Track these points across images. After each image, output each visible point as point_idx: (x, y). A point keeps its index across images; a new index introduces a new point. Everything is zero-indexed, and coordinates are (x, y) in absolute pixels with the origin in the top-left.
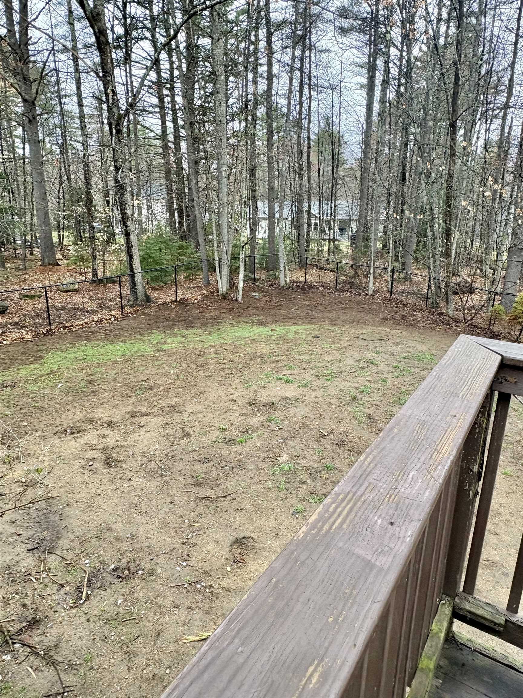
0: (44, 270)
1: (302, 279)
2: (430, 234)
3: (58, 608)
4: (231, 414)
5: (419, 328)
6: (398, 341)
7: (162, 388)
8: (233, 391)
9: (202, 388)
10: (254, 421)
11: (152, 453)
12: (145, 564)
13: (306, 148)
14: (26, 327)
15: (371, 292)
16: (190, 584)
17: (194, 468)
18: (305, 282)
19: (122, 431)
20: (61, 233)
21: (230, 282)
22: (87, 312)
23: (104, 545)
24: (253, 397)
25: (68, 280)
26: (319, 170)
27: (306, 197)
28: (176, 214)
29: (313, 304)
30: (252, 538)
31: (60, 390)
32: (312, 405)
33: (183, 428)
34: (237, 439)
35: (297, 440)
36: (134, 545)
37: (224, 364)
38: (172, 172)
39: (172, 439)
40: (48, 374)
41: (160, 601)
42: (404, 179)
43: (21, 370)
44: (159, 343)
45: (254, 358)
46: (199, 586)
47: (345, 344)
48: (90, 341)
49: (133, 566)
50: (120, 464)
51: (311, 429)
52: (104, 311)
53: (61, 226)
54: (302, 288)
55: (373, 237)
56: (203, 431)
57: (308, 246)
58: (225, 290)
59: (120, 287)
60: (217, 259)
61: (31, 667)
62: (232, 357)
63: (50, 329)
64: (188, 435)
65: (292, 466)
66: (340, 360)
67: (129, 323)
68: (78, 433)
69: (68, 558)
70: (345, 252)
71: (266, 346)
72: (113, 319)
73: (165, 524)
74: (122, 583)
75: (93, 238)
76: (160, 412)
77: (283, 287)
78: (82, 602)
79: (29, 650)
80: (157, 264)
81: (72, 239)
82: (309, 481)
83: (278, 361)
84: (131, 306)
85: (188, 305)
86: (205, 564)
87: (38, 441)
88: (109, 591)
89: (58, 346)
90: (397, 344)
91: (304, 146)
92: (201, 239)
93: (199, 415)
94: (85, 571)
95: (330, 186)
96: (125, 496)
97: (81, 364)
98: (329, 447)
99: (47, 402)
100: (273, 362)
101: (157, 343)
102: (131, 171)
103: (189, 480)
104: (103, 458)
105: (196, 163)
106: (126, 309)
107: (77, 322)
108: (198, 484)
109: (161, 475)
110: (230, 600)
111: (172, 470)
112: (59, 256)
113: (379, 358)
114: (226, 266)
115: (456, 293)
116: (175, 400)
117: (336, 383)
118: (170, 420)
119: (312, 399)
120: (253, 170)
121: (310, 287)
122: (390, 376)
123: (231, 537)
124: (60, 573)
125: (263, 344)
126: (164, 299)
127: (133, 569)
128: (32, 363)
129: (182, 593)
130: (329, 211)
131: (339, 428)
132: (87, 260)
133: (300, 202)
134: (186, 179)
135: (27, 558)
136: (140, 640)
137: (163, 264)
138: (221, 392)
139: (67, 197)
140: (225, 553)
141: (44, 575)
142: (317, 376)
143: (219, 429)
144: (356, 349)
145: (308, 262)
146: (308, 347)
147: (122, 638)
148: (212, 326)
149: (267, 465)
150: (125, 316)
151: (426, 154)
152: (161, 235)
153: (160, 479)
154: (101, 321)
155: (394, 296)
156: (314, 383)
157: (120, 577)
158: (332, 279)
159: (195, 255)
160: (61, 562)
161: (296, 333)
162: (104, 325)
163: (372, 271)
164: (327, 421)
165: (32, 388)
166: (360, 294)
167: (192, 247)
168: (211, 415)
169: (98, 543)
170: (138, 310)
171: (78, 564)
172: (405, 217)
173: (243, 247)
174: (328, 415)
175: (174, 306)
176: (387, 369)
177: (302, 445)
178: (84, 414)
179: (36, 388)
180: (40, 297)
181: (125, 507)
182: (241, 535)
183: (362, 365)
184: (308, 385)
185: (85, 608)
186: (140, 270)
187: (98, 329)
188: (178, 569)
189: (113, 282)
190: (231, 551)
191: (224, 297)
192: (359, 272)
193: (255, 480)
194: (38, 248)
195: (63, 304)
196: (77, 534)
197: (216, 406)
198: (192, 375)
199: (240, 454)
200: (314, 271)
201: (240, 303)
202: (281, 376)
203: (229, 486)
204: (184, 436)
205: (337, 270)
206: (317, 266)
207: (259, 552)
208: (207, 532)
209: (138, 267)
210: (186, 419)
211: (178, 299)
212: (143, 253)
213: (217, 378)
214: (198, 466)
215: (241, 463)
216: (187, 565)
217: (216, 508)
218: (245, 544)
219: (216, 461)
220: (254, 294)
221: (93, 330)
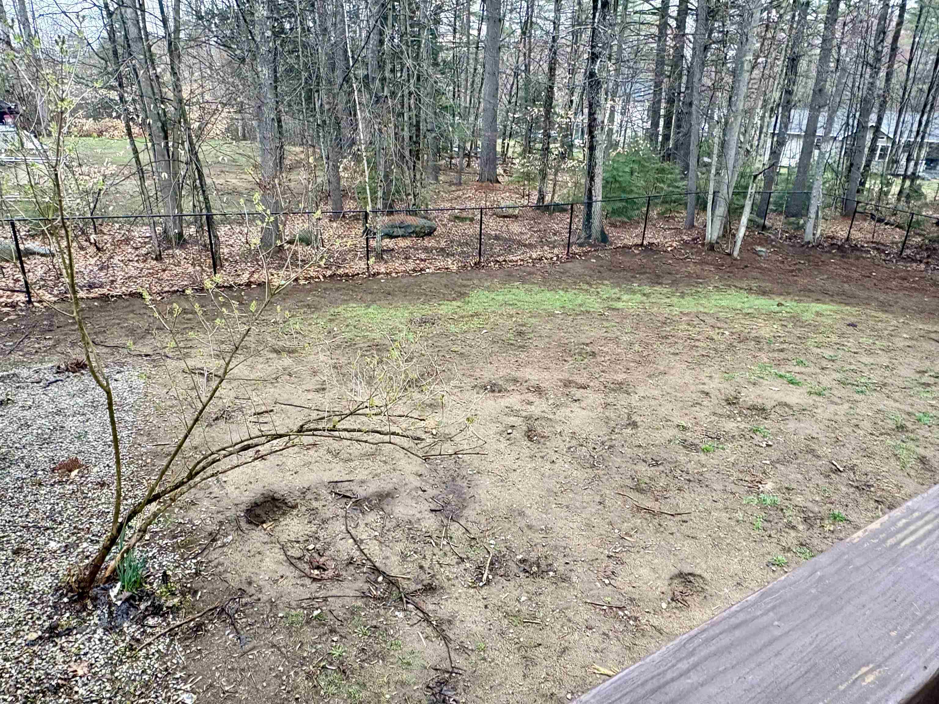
0: (481, 187)
1: (842, 234)
3: (456, 582)
4: (699, 410)
7: (608, 358)
8: (706, 380)
9: (662, 368)
10: (730, 426)
11: (584, 436)
12: (559, 566)
13: (894, 24)
14: (453, 255)
16: (611, 608)
17: (636, 468)
18: (848, 239)
19: (551, 402)
20: (506, 141)
21: (725, 228)
22: (525, 245)
23: (513, 530)
24: (734, 394)
25: (509, 203)
26: (910, 61)
27: (877, 105)
28: (662, 122)
29: (856, 275)
30: (702, 578)
31: (484, 338)
32: (827, 423)
33: (629, 415)
34: (701, 445)
35: (793, 467)
36: (548, 540)
37: (699, 340)
38: (667, 62)
39: (612, 424)
40: (472, 316)
41: (570, 614)
43: (442, 306)
44: (610, 299)
45: (743, 340)
46: (621, 613)
47: (900, 343)
48: (524, 283)
49: (543, 562)
50: (542, 440)
51: (818, 457)
52: (546, 248)
53: (508, 133)
54: (841, 248)
56: (655, 424)
57: (863, 184)
58: (715, 237)
59: (571, 218)
60: (711, 192)
61: (422, 633)
62: (712, 333)
63: (479, 262)
64: (634, 425)
65: (778, 500)
66: (887, 367)
67: (576, 267)
68: (500, 391)
69: (472, 531)
71: (766, 325)
72: (555, 259)
73: (589, 526)
74: (529, 579)
75: (546, 150)
76: (602, 388)
77: (809, 243)
78: (481, 584)
79: (422, 615)
80: (624, 191)
81: (519, 149)
82: (801, 527)
83: (782, 350)
84: (581, 245)
85: (657, 252)
86: (633, 590)
88: (512, 583)
89: (486, 284)
91: (891, 20)
92: (693, 162)
93: (653, 403)
94: (489, 552)
95: (926, 87)
96: (545, 480)
97: (510, 310)
98: (844, 489)
99: (468, 348)
100: (774, 350)
101: (608, 298)
102: (610, 59)
103: (627, 481)
104: (525, 428)
105: (706, 48)
106: (574, 249)
107: (511, 257)
108: (639, 490)
109: (593, 466)
110: (660, 644)
111: (607, 464)
112: (500, 171)
114: (723, 203)
116: (624, 376)
117: (872, 399)
118: (613, 400)
119: (827, 415)
120: (793, 60)
121: (855, 248)
123: (672, 568)
124: (461, 546)
125: (761, 323)
126: (626, 241)
127: (543, 567)
128: (454, 299)
129: (599, 614)
130: (915, 129)
131: (865, 465)
132: (533, 179)
133: (865, 113)
134: (685, 73)
135: (429, 519)
136: (541, 649)
137: (631, 192)
138: (688, 378)
139: (521, 93)
140: (662, 585)
141: (445, 543)
142: (843, 383)
143: (678, 426)
144: (920, 355)
145: (858, 209)
146: (834, 338)
147: (521, 640)
148: (688, 286)
149: (741, 490)
150: (571, 257)
152: (637, 152)
153: (589, 470)
154: (540, 259)
156: (835, 392)
157: (527, 572)
158: (897, 238)
159: (680, 184)
160: (464, 533)
161: (818, 314)
162: (543, 265)
164: (846, 452)
165: (453, 328)
167: (677, 171)
168: (670, 406)
169: (507, 525)
170: (589, 252)
171: (482, 541)
173: (754, 177)
174: (850, 443)
175: (637, 252)
177: (799, 476)
178: (509, 371)
179: (457, 330)
180: (472, 220)
181: (543, 493)
182: (687, 569)
183: (925, 379)
184: (824, 392)
185: (484, 592)
186: (600, 198)
187: (534, 269)
188: (598, 585)
189: (563, 210)
190: (670, 585)
191: (712, 247)
193: (720, 505)
194: (477, 158)
195: (498, 232)
196: (485, 508)
197: (679, 395)
198: (650, 347)
199: (703, 466)
200: (866, 224)
201: (736, 259)
202: (783, 373)
203: (681, 503)
204: (629, 424)
205: (909, 226)
206: (873, 217)
207: (709, 597)
208: (642, 553)
209: (598, 194)
210: (634, 404)
211: (645, 243)
212: (608, 175)
213: (685, 358)
214: (642, 468)
215: (701, 478)
216: (610, 584)
217: (658, 526)
218: (690, 582)
219: (667, 467)
220: (759, 248)
221: (528, 269)
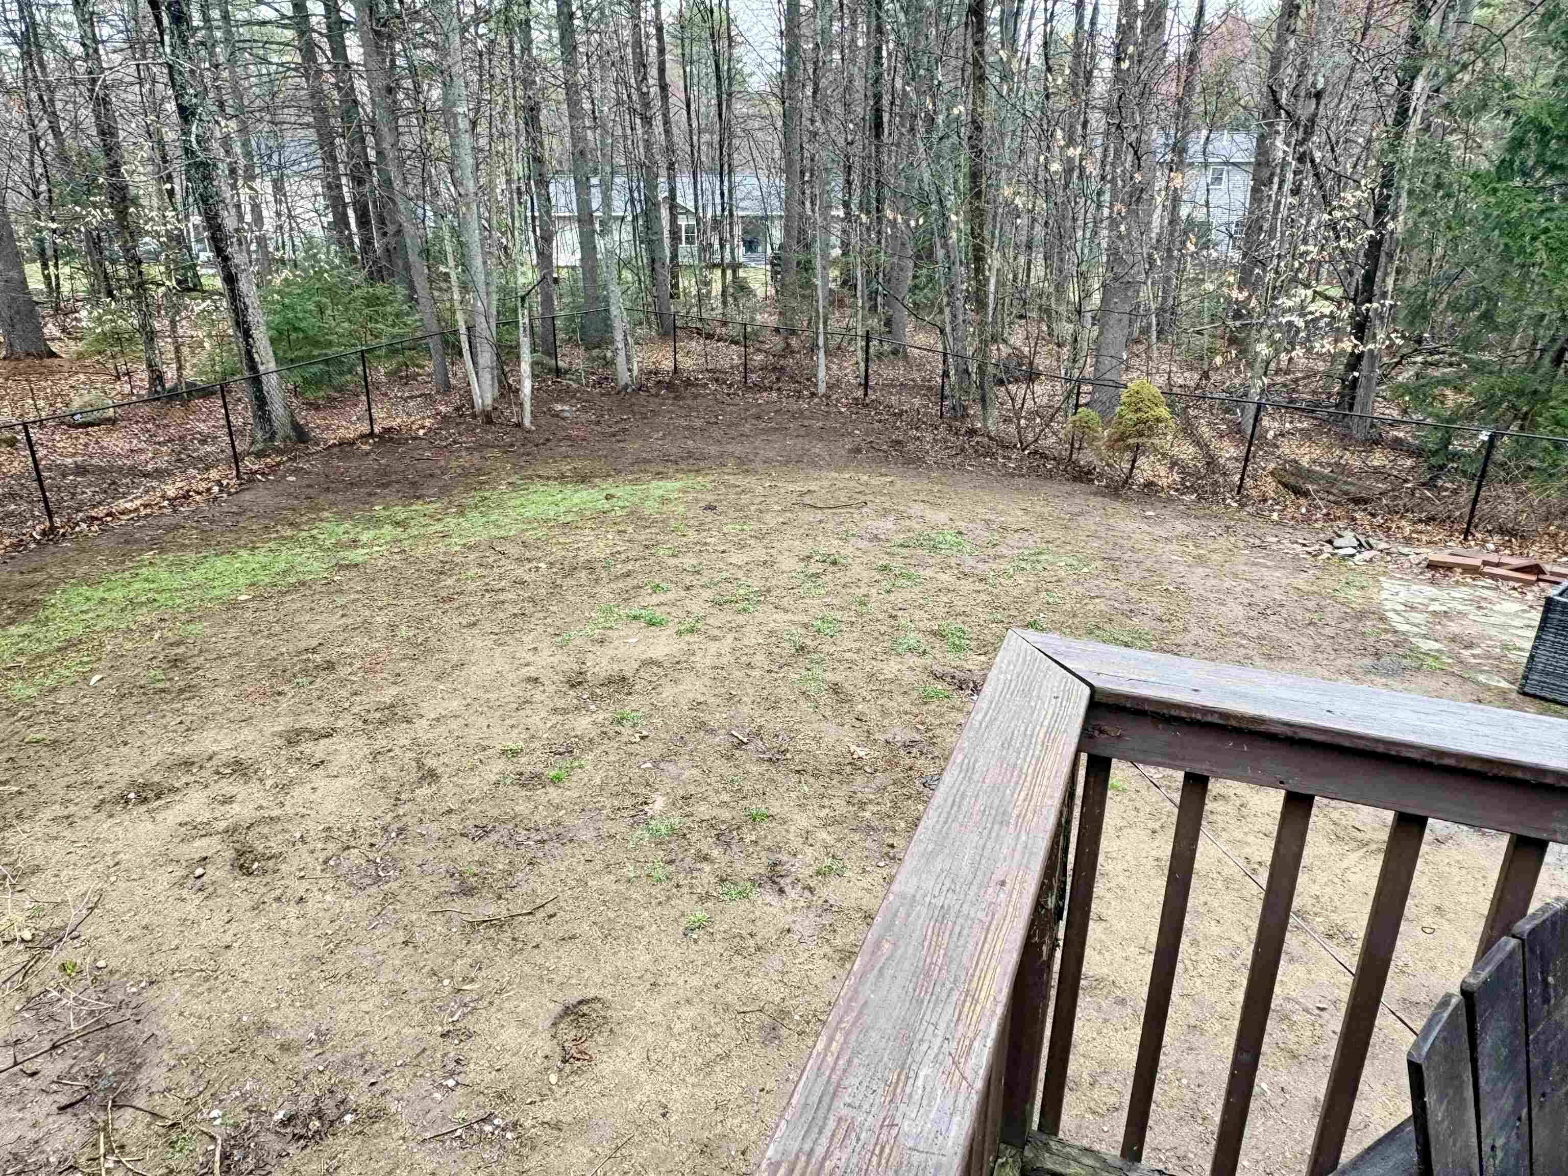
0: (15, 372)
1: (667, 365)
2: (940, 253)
4: (529, 712)
5: (929, 468)
6: (887, 505)
7: (357, 665)
8: (530, 657)
9: (455, 657)
10: (583, 724)
11: (349, 827)
12: (359, 1096)
13: (653, 52)
15: (822, 389)
16: (469, 1127)
17: (455, 852)
18: (676, 371)
19: (269, 783)
20: (52, 269)
21: (500, 382)
22: (146, 475)
23: (252, 1068)
24: (576, 667)
26: (688, 103)
27: (663, 171)
28: (351, 215)
29: (698, 423)
30: (599, 1000)
31: (97, 691)
32: (711, 673)
33: (418, 761)
34: (546, 772)
35: (683, 761)
36: (328, 1055)
37: (503, 590)
38: (332, 112)
39: (394, 787)
40: (60, 649)
42: (878, 126)
44: (339, 545)
45: (568, 571)
46: (488, 1128)
47: (772, 520)
48: (162, 551)
49: (328, 1106)
50: (271, 863)
51: (712, 732)
52: (192, 471)
53: (50, 252)
54: (670, 386)
55: (818, 263)
56: (466, 763)
57: (675, 286)
58: (489, 401)
59: (225, 406)
60: (463, 330)
62: (520, 572)
63: (53, 529)
64: (432, 776)
65: (675, 820)
66: (765, 562)
67: (258, 497)
68: (158, 797)
69: (167, 1112)
70: (760, 292)
71: (597, 537)
72: (216, 489)
73: (397, 995)
74: (308, 1150)
75: (141, 286)
76: (360, 724)
77: (626, 386)
80: (316, 344)
81: (82, 284)
82: (715, 853)
83: (628, 574)
84: (260, 455)
85: (403, 441)
86: (499, 1076)
87: (54, 830)
89: (80, 572)
90: (885, 513)
91: (648, 47)
92: (419, 276)
93: (454, 725)
94: (213, 1138)
95: (716, 141)
96: (292, 941)
97: (145, 616)
98: (754, 769)
99: (67, 725)
100: (617, 578)
101: (335, 545)
103: (444, 883)
104: (230, 854)
105: (390, 89)
106: (249, 463)
107: (123, 504)
108: (467, 891)
109: (377, 880)
110: (562, 1149)
111: (400, 865)
112: (51, 329)
113: (849, 550)
114: (487, 347)
115: (1001, 382)
116: (394, 691)
117: (760, 617)
118: (384, 743)
119: (708, 662)
120: (531, 109)
121: (688, 383)
122: (874, 591)
123: (551, 1006)
124: (149, 1153)
125: (588, 535)
126: (341, 433)
127: (331, 1112)
128: (12, 621)
129: (453, 1149)
130: (718, 200)
131: (773, 723)
132: (129, 343)
133: (651, 181)
134: (367, 129)
135: (60, 1129)
137: (330, 344)
138: (501, 663)
139: (55, 175)
140: (544, 1044)
141: (110, 1165)
142: (718, 604)
143: (504, 752)
144: (798, 532)
145: (678, 323)
146: (692, 536)
148: (466, 492)
149: (620, 827)
150: (247, 481)
151: (922, 72)
152: (319, 274)
153: (373, 890)
154: (187, 496)
155: (872, 396)
156: (711, 621)
157: (302, 1137)
158: (736, 361)
160: (149, 1125)
161: (664, 500)
162: (193, 508)
163: (821, 342)
164: (745, 709)
165: (22, 690)
166: (799, 395)
167: (400, 297)
168: (482, 721)
169: (238, 1065)
170: (278, 464)
171: (192, 1123)
172: (885, 222)
173: (523, 299)
174: (747, 695)
175: (367, 448)
176: (865, 575)
177: (695, 771)
178: (168, 748)
179: (33, 691)
180: (12, 443)
181: (296, 969)
182: (573, 997)
183: (814, 568)
184: (699, 626)
186: (272, 366)
187: (178, 519)
188: (438, 1096)
189: (206, 394)
190: (554, 1037)
191: (488, 419)
192: (794, 342)
193: (598, 865)
195: (79, 459)
196: (184, 1050)
197: (492, 696)
198: (427, 625)
199: (558, 808)
200: (694, 344)
201: (529, 432)
202: (635, 612)
203: (538, 885)
204: (423, 778)
205: (745, 338)
206: (699, 331)
207: (617, 1029)
208: (497, 1002)
209: (266, 360)
210: (423, 737)
211: (376, 431)
212: (277, 319)
213: (488, 626)
214: (463, 848)
215: (560, 830)
216: (458, 1084)
217: (512, 943)
218: (584, 1015)
219: (503, 830)
220: (559, 407)
221: (165, 521)
